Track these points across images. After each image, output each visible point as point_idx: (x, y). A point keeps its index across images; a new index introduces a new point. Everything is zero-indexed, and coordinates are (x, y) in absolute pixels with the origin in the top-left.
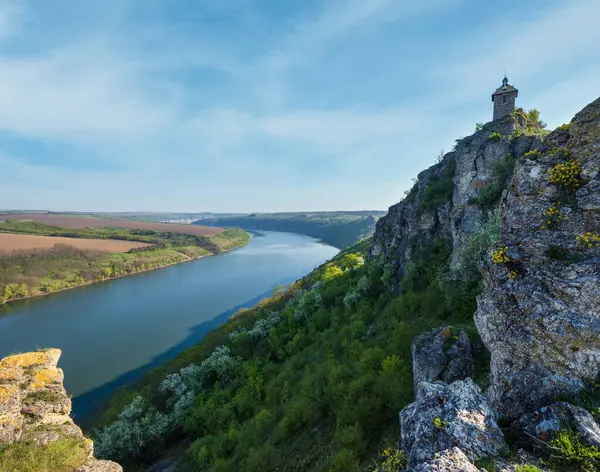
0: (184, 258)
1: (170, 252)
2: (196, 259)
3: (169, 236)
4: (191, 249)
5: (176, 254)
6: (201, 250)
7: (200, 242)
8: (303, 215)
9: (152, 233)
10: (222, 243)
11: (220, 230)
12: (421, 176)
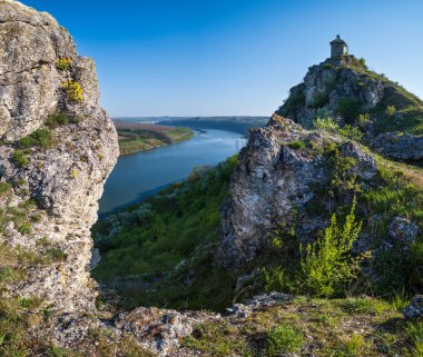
0: (148, 147)
1: (139, 143)
2: (155, 148)
3: (138, 132)
4: (152, 141)
5: (142, 144)
6: (159, 141)
7: (159, 136)
8: (234, 118)
9: (128, 130)
10: (174, 137)
11: (173, 128)
12: (292, 90)
